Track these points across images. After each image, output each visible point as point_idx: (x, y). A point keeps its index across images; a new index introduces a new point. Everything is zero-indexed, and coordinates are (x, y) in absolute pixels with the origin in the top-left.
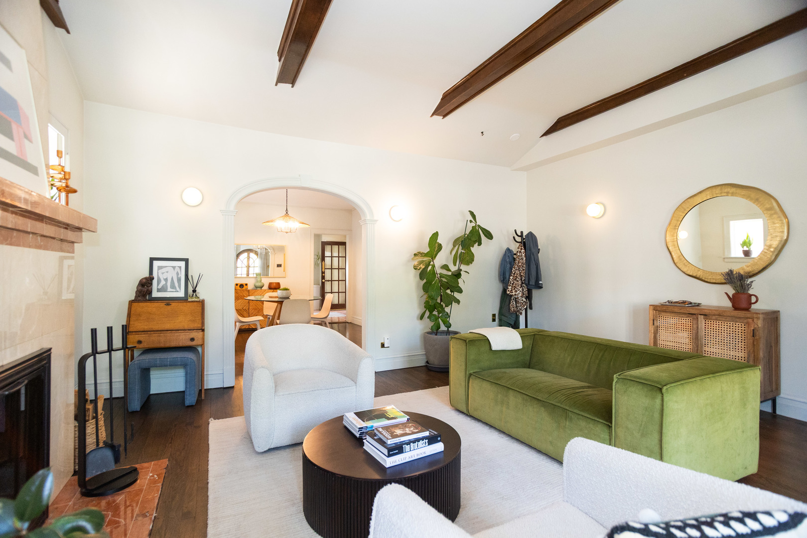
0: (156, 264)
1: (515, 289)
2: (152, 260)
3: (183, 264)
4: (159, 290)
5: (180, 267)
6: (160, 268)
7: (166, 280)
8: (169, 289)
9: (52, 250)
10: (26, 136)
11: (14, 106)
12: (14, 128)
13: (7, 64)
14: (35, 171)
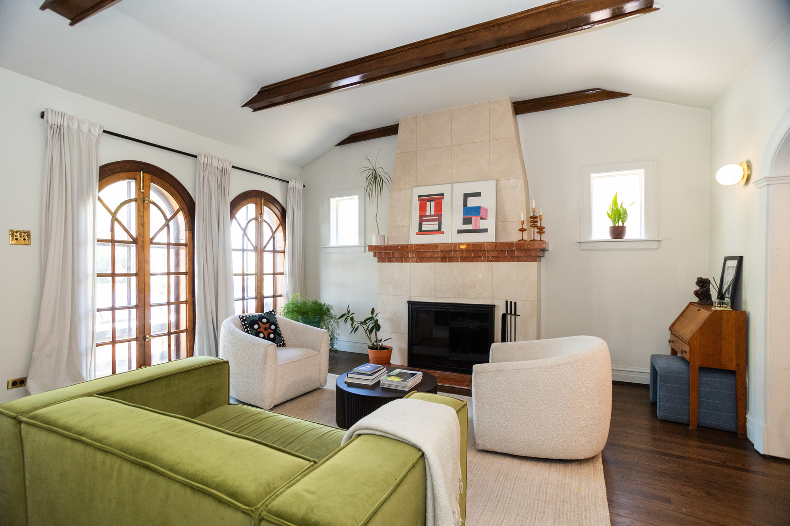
2: (726, 259)
5: (735, 268)
9: (505, 262)
10: (482, 218)
11: (477, 210)
12: (474, 219)
13: (478, 194)
14: (485, 231)
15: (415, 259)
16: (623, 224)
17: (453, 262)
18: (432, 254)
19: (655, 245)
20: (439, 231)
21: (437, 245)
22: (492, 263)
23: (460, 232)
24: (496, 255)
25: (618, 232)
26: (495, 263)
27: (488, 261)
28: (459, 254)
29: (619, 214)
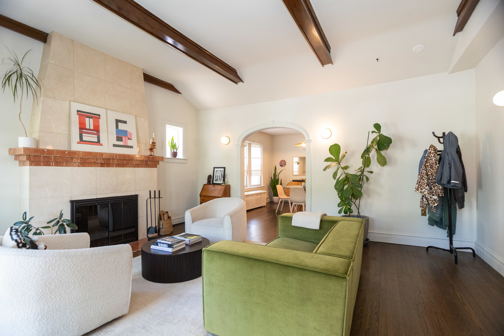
0: (216, 169)
1: (421, 187)
2: (214, 168)
3: (223, 169)
4: (216, 180)
5: (222, 171)
6: (216, 171)
7: (218, 176)
8: (219, 180)
9: (142, 167)
10: (129, 139)
11: (125, 132)
12: (124, 138)
13: (125, 122)
14: (132, 147)
15: (77, 164)
16: (176, 151)
17: (110, 167)
18: (95, 160)
19: (185, 161)
20: (98, 142)
21: (103, 154)
22: (135, 168)
23: (114, 145)
24: (138, 163)
25: (175, 155)
26: (136, 168)
27: (133, 167)
28: (116, 162)
29: (173, 146)
